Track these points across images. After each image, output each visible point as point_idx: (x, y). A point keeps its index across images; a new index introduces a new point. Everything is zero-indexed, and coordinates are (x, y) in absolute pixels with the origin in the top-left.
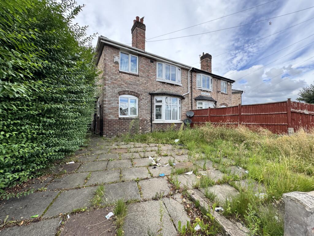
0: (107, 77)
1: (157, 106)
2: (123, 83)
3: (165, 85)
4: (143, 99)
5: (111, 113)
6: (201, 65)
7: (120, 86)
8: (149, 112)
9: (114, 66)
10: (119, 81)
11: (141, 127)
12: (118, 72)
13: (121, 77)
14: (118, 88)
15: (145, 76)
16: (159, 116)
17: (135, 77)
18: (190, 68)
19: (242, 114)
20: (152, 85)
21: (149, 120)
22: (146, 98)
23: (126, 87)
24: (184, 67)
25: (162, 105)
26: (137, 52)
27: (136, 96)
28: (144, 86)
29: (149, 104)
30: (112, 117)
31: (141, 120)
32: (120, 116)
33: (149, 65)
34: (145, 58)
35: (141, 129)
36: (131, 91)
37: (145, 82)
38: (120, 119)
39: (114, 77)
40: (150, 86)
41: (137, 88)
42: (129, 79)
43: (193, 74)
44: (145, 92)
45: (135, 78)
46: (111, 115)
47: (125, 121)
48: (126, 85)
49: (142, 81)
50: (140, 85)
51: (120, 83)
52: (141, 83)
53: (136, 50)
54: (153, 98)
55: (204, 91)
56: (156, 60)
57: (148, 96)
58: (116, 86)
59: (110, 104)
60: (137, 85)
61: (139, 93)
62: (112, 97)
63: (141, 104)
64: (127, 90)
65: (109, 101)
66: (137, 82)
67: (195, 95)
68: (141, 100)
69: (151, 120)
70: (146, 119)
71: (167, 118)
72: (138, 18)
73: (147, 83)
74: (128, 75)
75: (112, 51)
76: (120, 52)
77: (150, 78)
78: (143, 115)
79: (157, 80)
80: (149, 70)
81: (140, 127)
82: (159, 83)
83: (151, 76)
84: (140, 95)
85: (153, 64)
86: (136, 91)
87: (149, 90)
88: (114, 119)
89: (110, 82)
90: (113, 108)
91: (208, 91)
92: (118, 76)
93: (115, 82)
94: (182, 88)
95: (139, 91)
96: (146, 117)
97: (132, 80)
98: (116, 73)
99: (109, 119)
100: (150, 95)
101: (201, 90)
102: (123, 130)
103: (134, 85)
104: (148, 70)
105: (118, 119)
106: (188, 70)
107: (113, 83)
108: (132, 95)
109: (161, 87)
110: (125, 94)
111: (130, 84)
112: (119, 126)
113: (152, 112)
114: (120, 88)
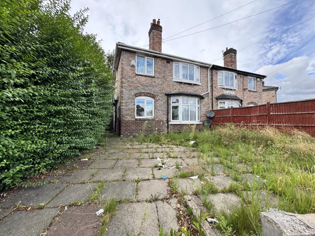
0: (125, 80)
1: (174, 107)
2: (139, 85)
3: (182, 85)
4: (159, 100)
5: (128, 115)
6: (224, 62)
7: (136, 88)
8: (166, 113)
9: (130, 70)
10: (136, 83)
11: (157, 128)
12: (135, 74)
13: (137, 79)
14: (134, 90)
15: (161, 77)
16: (175, 117)
17: (151, 78)
18: (210, 65)
19: (271, 113)
20: (168, 86)
21: (166, 121)
22: (162, 99)
23: (142, 88)
24: (203, 65)
25: (178, 106)
26: (153, 54)
27: (152, 97)
28: (160, 87)
29: (166, 105)
30: (129, 118)
31: (157, 121)
32: (137, 117)
33: (166, 66)
34: (161, 59)
35: (157, 130)
36: (147, 93)
37: (161, 83)
38: (136, 120)
39: (130, 80)
40: (166, 87)
41: (153, 89)
42: (145, 80)
43: (214, 72)
44: (162, 93)
45: (151, 80)
46: (127, 116)
47: (141, 122)
48: (142, 87)
49: (158, 82)
50: (156, 86)
51: (137, 85)
52: (157, 84)
53: (152, 52)
54: (169, 99)
55: (227, 89)
56: (172, 60)
57: (164, 97)
58: (133, 88)
59: (127, 106)
60: (153, 87)
61: (155, 94)
62: (129, 99)
63: (157, 105)
64: (143, 91)
65: (126, 103)
66: (153, 84)
67: (216, 94)
68: (157, 101)
69: (168, 121)
70: (163, 120)
71: (184, 119)
72: (154, 20)
73: (163, 84)
74: (144, 77)
75: (129, 55)
76: (136, 55)
77: (166, 79)
78: (159, 116)
79: (174, 80)
80: (166, 71)
81: (155, 128)
82: (176, 83)
83: (167, 77)
84: (155, 96)
85: (169, 64)
86: (152, 93)
87: (165, 91)
88: (131, 120)
89: (127, 85)
90: (129, 109)
91: (232, 89)
92: (134, 79)
93: (132, 84)
94: (202, 88)
95: (155, 92)
96: (162, 118)
97: (148, 82)
98: (133, 76)
99: (126, 120)
100: (166, 96)
101: (223, 88)
102: (139, 131)
103: (150, 86)
104: (164, 71)
105: (134, 120)
106: (207, 68)
107: (130, 85)
108: (149, 96)
109: (178, 87)
110: (141, 96)
111: (146, 86)
112: (136, 127)
113: (168, 113)
114: (136, 91)
